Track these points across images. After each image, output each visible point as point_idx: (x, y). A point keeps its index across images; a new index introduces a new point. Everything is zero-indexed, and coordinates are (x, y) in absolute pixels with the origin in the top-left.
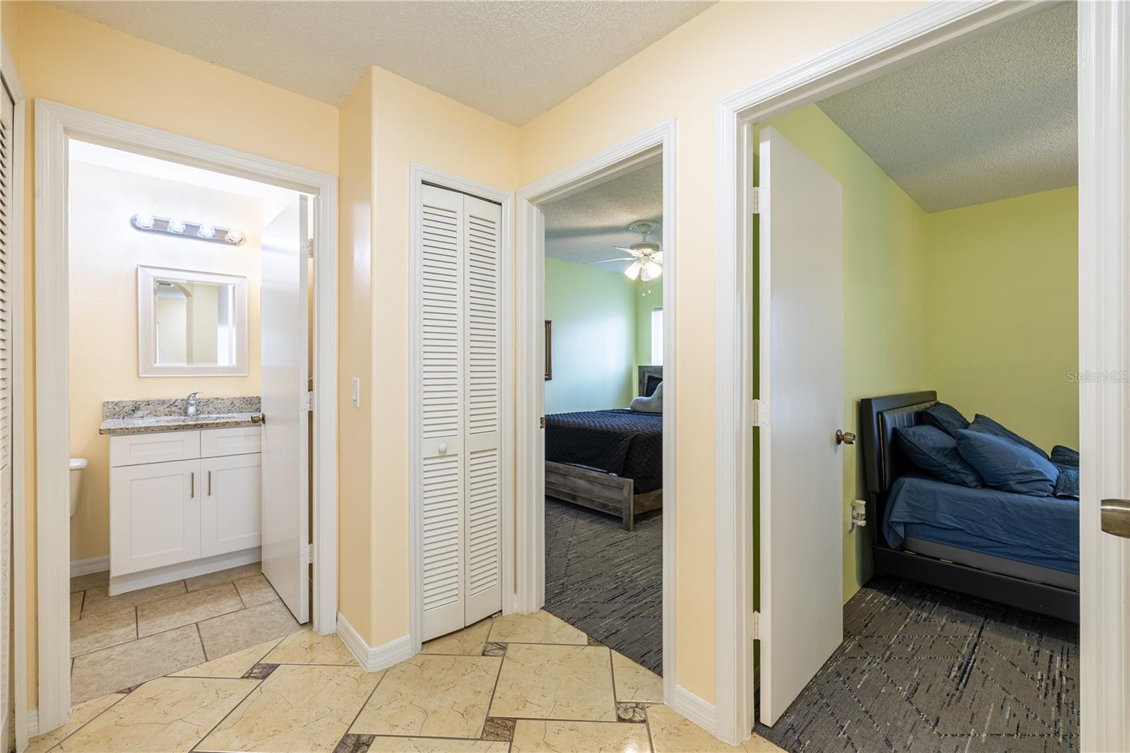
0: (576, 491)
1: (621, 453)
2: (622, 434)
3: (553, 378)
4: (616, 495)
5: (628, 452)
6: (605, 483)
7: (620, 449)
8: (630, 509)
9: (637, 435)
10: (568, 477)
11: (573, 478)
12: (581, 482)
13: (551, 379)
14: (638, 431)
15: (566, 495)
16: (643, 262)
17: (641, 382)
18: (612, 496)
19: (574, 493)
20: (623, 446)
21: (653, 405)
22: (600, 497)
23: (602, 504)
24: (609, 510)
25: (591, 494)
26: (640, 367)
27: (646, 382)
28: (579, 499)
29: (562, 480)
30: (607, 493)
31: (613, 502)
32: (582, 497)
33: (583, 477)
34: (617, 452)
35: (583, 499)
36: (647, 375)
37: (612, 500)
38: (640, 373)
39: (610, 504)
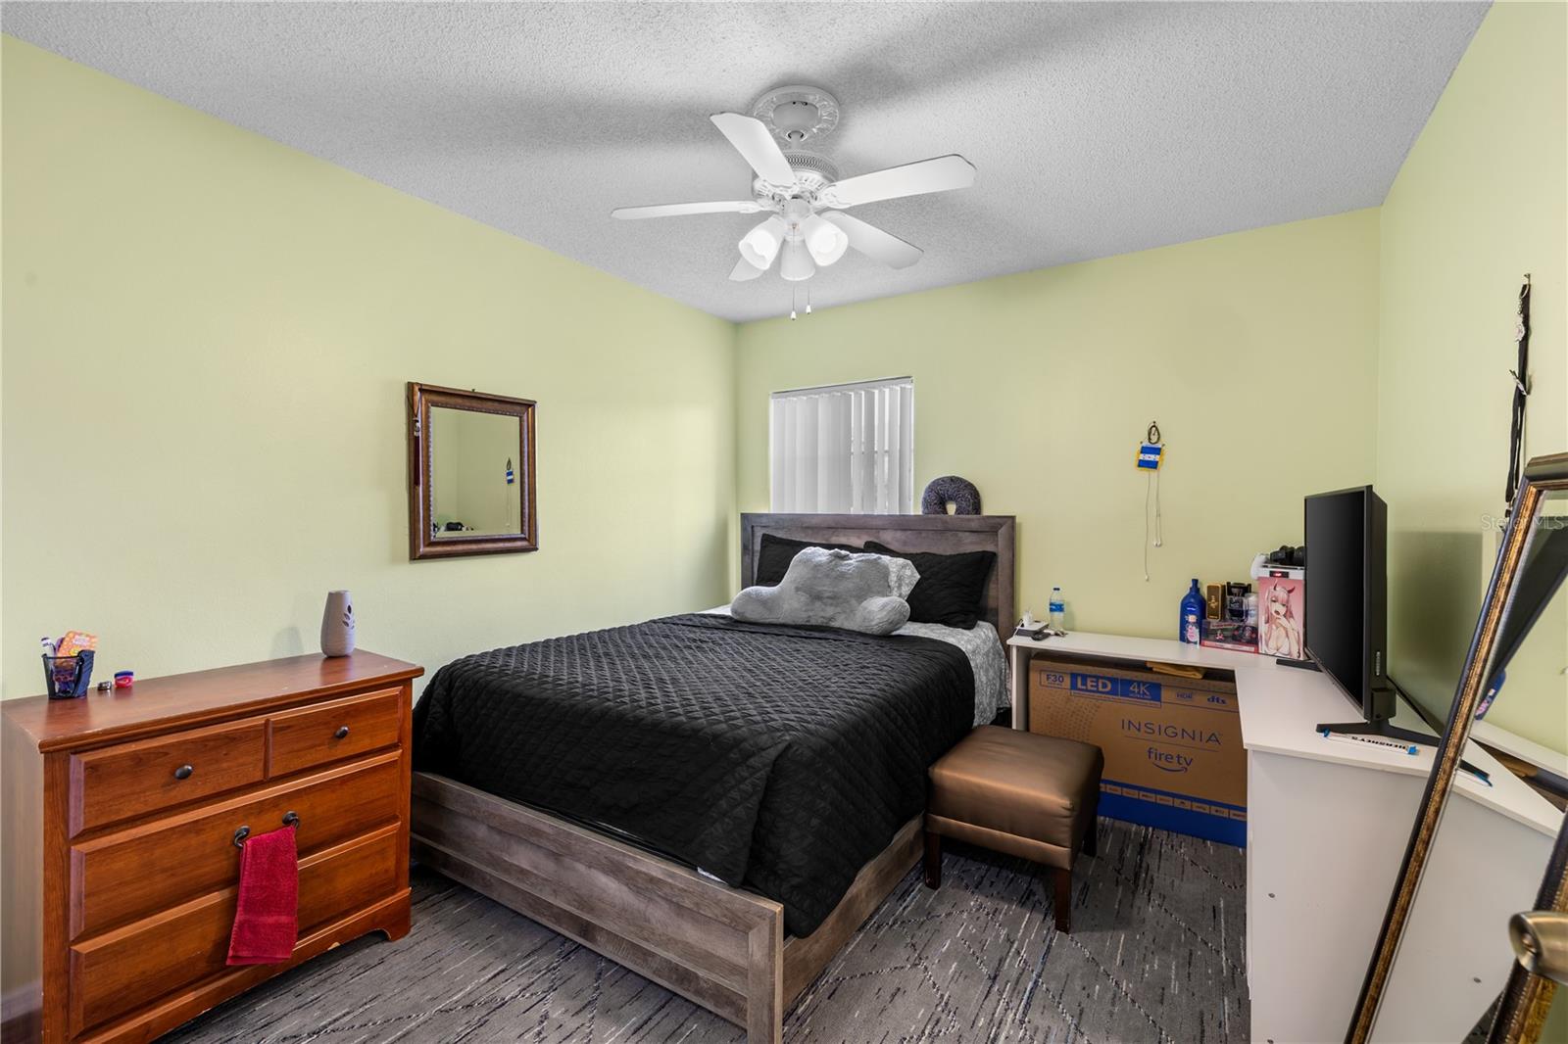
0: (591, 910)
1: (739, 811)
2: (737, 742)
3: (541, 544)
4: (725, 948)
5: (763, 805)
6: (687, 903)
7: (734, 794)
8: (771, 1009)
9: (789, 746)
10: (567, 860)
11: (581, 867)
12: (610, 886)
13: (536, 549)
14: (788, 728)
15: (561, 916)
16: (793, 217)
17: (746, 549)
18: (709, 948)
19: (586, 917)
20: (746, 786)
21: (786, 606)
22: (669, 942)
23: (675, 968)
24: (698, 992)
25: (642, 929)
26: (745, 517)
27: (758, 547)
28: (601, 938)
29: (547, 867)
30: (692, 934)
31: (710, 969)
32: (609, 933)
33: (616, 870)
34: (723, 803)
35: (613, 937)
36: (759, 533)
37: (709, 960)
38: (744, 529)
39: (701, 973)
